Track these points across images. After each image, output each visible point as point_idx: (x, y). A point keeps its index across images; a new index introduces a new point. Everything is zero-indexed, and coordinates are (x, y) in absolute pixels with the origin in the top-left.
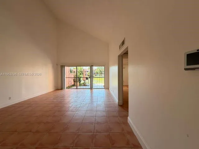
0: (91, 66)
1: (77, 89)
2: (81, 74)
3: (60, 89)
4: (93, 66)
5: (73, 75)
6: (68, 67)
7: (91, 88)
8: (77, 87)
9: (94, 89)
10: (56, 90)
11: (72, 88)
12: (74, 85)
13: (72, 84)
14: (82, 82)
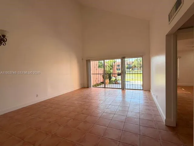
0: (123, 58)
1: (105, 88)
2: (111, 69)
3: (87, 87)
4: (124, 58)
5: (101, 71)
6: (95, 61)
7: (123, 88)
8: (105, 85)
9: (126, 90)
10: (82, 88)
11: (100, 86)
12: (102, 83)
13: (101, 81)
14: (113, 79)
